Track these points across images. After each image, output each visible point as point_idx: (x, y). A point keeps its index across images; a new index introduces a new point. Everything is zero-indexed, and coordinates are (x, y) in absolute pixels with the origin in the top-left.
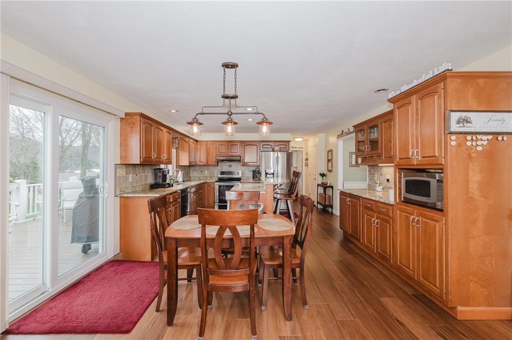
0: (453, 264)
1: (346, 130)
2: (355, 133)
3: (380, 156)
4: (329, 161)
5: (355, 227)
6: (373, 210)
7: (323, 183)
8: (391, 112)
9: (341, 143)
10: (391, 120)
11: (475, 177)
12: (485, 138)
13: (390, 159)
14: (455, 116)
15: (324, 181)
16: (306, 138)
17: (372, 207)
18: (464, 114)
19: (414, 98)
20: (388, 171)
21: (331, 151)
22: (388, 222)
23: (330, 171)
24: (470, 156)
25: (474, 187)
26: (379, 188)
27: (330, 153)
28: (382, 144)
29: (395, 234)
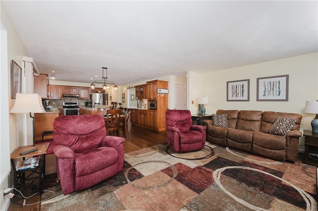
0: (158, 120)
1: (131, 86)
2: (135, 88)
3: (144, 97)
4: (123, 98)
5: (136, 120)
6: (142, 113)
7: (120, 107)
8: (147, 84)
9: (128, 91)
10: (146, 87)
11: (162, 102)
12: (163, 94)
13: (146, 98)
14: (159, 89)
15: (121, 107)
16: (111, 87)
17: (142, 112)
18: (160, 89)
19: (152, 83)
20: (146, 101)
21: (124, 94)
22: (146, 115)
23: (124, 102)
24: (161, 98)
25: (162, 104)
26: (143, 107)
27: (123, 95)
28: (144, 93)
29: (148, 118)
